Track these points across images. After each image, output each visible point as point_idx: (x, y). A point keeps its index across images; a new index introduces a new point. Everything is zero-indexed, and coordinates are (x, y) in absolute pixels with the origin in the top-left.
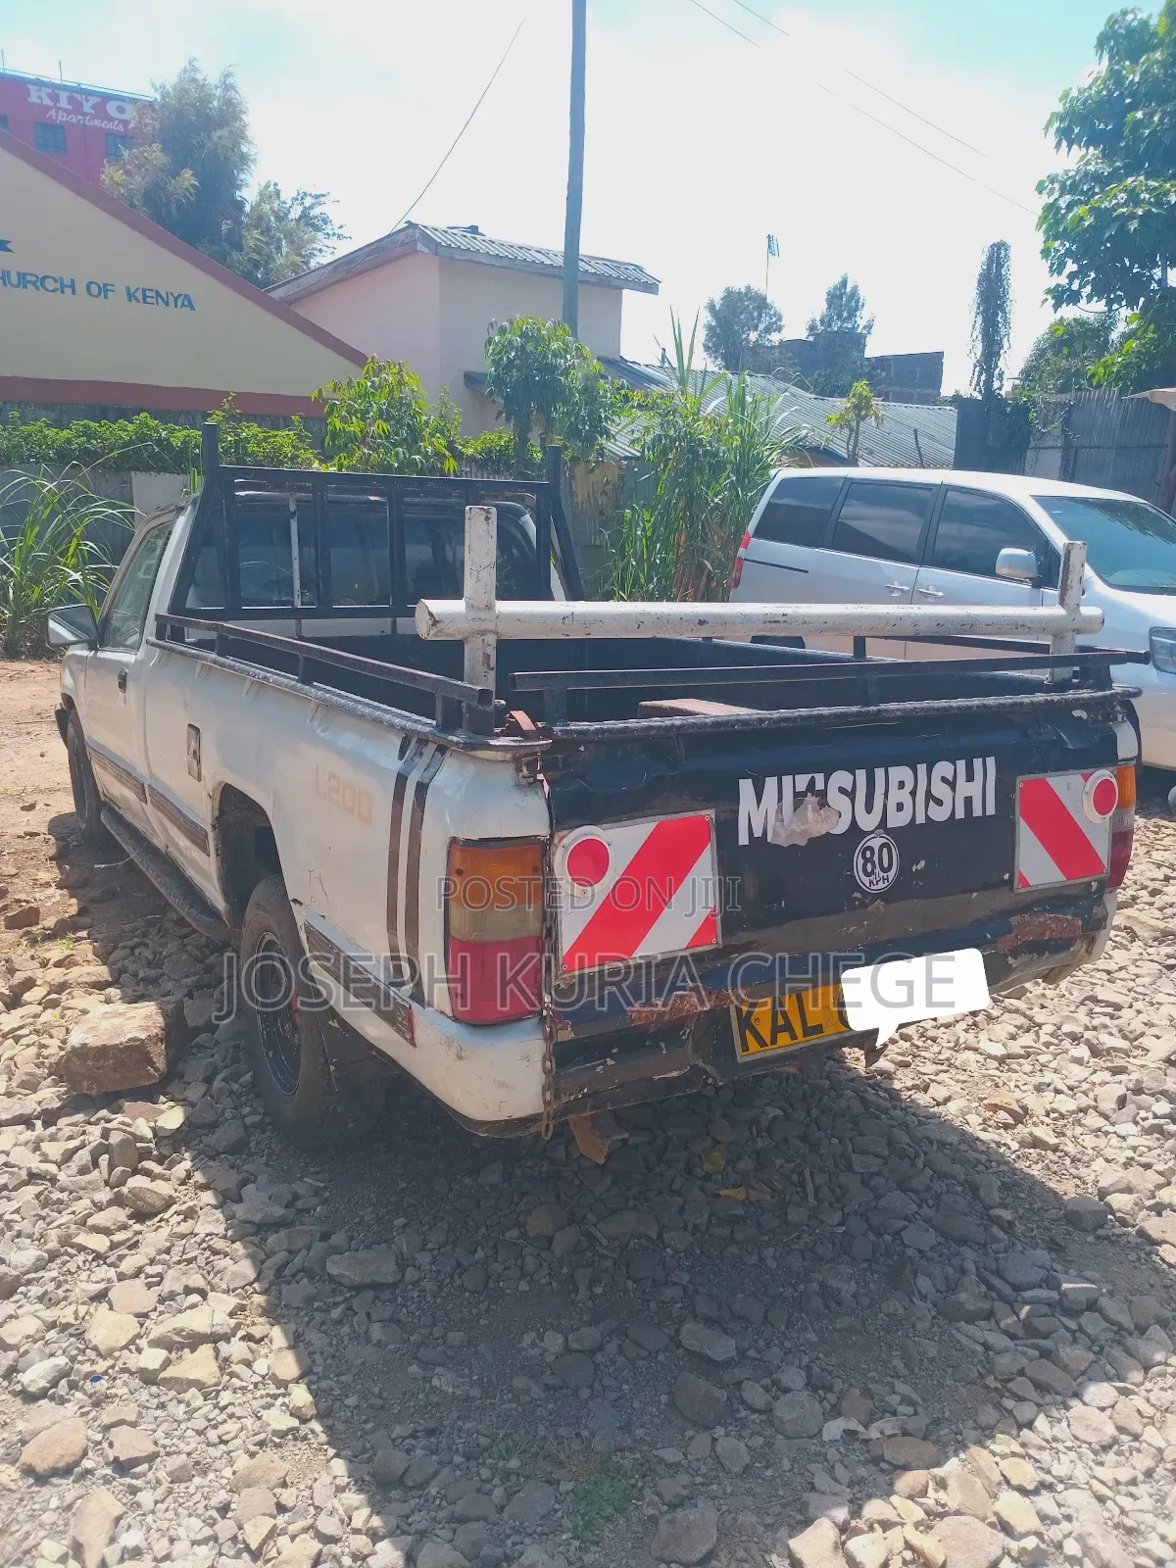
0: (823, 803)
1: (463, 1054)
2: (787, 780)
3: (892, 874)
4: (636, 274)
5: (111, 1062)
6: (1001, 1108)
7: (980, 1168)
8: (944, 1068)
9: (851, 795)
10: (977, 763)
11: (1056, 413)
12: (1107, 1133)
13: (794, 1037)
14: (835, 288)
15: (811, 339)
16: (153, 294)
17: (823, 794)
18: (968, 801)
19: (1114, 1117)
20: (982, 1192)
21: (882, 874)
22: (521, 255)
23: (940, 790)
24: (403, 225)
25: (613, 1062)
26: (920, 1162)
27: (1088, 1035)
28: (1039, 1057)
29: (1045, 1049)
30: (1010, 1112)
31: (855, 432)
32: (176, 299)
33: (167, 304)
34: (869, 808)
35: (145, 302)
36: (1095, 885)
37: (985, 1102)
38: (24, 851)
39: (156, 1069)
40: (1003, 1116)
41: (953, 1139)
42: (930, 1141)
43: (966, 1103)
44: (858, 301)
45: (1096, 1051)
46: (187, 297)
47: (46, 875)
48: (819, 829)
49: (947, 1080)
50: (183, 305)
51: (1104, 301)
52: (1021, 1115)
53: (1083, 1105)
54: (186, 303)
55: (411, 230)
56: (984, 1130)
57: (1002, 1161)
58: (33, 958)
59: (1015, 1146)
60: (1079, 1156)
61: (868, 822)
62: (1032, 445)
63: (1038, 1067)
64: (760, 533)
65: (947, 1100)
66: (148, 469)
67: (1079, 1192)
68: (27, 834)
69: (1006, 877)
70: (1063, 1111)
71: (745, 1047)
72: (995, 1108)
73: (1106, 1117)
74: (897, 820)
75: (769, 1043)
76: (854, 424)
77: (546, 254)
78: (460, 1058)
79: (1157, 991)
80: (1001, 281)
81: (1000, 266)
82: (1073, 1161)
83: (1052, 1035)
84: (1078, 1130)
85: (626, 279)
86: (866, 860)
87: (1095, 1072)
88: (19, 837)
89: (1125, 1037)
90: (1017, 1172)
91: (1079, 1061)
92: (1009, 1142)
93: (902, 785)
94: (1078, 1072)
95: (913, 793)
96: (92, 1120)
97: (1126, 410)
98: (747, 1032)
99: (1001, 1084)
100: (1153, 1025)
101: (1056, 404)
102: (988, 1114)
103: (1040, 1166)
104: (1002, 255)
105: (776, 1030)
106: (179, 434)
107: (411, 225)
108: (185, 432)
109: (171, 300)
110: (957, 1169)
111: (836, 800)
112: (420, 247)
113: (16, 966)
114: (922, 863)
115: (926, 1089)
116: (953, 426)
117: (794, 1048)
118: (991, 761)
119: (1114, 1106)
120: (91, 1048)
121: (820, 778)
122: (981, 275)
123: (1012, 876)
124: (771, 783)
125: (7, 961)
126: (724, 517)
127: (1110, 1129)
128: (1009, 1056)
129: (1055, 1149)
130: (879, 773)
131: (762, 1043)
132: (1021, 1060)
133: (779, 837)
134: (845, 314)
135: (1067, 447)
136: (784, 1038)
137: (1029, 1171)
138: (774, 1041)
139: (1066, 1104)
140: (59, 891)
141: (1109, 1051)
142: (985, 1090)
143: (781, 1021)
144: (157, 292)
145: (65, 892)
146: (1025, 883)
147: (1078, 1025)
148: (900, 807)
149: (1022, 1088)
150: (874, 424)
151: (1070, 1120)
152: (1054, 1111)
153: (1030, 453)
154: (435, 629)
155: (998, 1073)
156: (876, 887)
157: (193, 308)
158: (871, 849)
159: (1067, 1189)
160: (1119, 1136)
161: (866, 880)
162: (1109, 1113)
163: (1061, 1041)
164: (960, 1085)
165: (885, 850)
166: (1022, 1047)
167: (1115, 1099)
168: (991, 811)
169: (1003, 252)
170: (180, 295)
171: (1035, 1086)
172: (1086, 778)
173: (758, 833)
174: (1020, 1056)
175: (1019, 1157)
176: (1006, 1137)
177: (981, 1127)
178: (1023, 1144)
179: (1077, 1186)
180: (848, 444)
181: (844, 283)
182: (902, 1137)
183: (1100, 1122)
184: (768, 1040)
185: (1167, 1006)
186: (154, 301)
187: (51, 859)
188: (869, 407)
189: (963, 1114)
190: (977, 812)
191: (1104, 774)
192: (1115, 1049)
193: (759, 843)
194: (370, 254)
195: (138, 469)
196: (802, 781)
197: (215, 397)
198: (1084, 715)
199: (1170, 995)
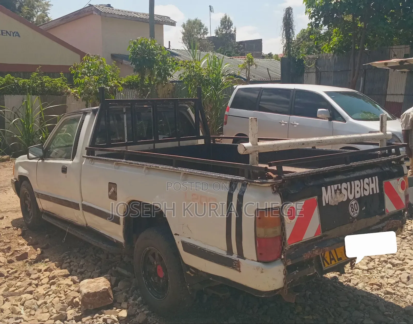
0: (341, 192)
1: (263, 271)
2: (332, 186)
3: (358, 211)
4: (168, 20)
5: (98, 297)
6: (374, 284)
7: (376, 302)
8: (351, 275)
9: (347, 190)
10: (374, 178)
11: (312, 61)
12: (407, 288)
13: (335, 261)
14: (223, 19)
15: (217, 36)
16: (5, 32)
17: (340, 190)
18: (373, 189)
19: (407, 283)
20: (380, 308)
21: (356, 212)
22: (129, 15)
23: (366, 187)
24: (88, 5)
25: (298, 271)
26: (359, 302)
27: (389, 260)
28: (378, 269)
29: (378, 266)
30: (377, 285)
31: (248, 69)
32: (13, 33)
33: (10, 35)
34: (351, 193)
35: (2, 35)
36: (403, 211)
37: (369, 283)
38: (8, 234)
39: (112, 299)
40: (375, 287)
41: (365, 294)
42: (359, 296)
43: (364, 284)
44: (231, 23)
45: (394, 265)
46: (17, 33)
47: (22, 241)
48: (341, 200)
49: (354, 278)
50: (16, 35)
51: (327, 26)
52: (380, 286)
53: (397, 281)
54: (17, 35)
55: (90, 7)
56: (372, 291)
57: (381, 299)
58: (34, 269)
59: (383, 294)
60: (402, 295)
61: (351, 197)
62: (305, 71)
63: (379, 272)
64: (232, 106)
65: (357, 284)
66: (10, 93)
67: (406, 305)
68: (6, 228)
69: (383, 210)
70: (392, 283)
71: (325, 266)
72: (372, 284)
73: (405, 284)
74: (358, 196)
75: (330, 264)
76: (248, 67)
77: (137, 14)
78: (262, 272)
79: (403, 246)
80: (290, 19)
81: (290, 15)
82: (400, 297)
83: (379, 261)
84: (398, 288)
85: (165, 22)
86: (352, 208)
87: (396, 271)
88: (3, 229)
89: (400, 260)
90: (387, 302)
91: (390, 268)
92: (381, 293)
93: (358, 186)
94: (391, 272)
95: (360, 188)
96: (94, 317)
97: (335, 60)
98: (324, 261)
99: (370, 278)
100: (407, 256)
101: (312, 58)
102: (371, 286)
103: (392, 299)
104: (290, 11)
105: (331, 260)
106: (21, 81)
107: (91, 5)
108: (23, 80)
109: (12, 34)
110: (370, 303)
111: (344, 191)
112: (94, 13)
113: (30, 273)
114: (364, 208)
115: (350, 281)
116: (279, 66)
117: (336, 265)
118: (376, 177)
119: (406, 280)
120: (91, 293)
121: (339, 185)
122: (284, 18)
123: (385, 210)
124: (329, 187)
125: (25, 271)
126: (210, 100)
127: (408, 286)
128: (369, 269)
129: (395, 294)
130: (352, 182)
131: (328, 264)
132: (373, 270)
133: (332, 203)
134: (227, 28)
135: (317, 72)
136: (333, 262)
137: (389, 301)
138: (331, 263)
139: (392, 281)
140: (29, 247)
141: (397, 265)
142: (366, 280)
143: (332, 257)
144: (7, 31)
145: (31, 246)
146: (388, 212)
147: (385, 258)
148: (358, 192)
149: (377, 278)
150: (255, 67)
151: (395, 286)
152: (389, 283)
153: (305, 75)
154: (246, 151)
155: (368, 274)
156: (355, 216)
157: (19, 36)
158: (352, 204)
159: (402, 305)
160: (411, 288)
161: (352, 214)
162: (406, 282)
163: (382, 263)
164: (359, 279)
165: (356, 205)
166: (372, 266)
167: (406, 277)
168: (378, 192)
169: (290, 10)
170: (15, 32)
171: (380, 277)
172: (398, 180)
173: (327, 202)
174: (372, 269)
175: (385, 298)
176: (379, 292)
177: (371, 290)
178: (385, 294)
179: (405, 304)
180: (246, 74)
181: (226, 17)
182: (351, 295)
183: (404, 285)
184: (329, 263)
185: (408, 249)
186: (5, 34)
187: (20, 235)
188: (252, 61)
189: (364, 287)
190: (375, 192)
191: (402, 179)
192: (399, 264)
193: (327, 204)
194: (75, 15)
195: (6, 94)
196: (336, 186)
197: (33, 68)
198: (395, 163)
199: (407, 246)
